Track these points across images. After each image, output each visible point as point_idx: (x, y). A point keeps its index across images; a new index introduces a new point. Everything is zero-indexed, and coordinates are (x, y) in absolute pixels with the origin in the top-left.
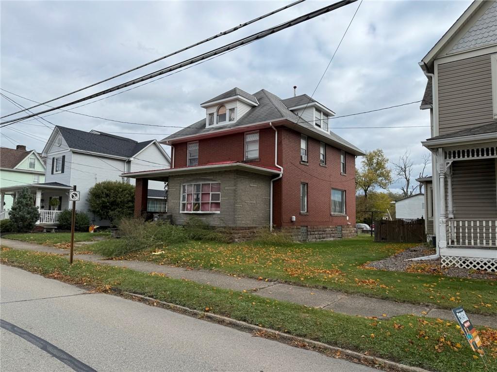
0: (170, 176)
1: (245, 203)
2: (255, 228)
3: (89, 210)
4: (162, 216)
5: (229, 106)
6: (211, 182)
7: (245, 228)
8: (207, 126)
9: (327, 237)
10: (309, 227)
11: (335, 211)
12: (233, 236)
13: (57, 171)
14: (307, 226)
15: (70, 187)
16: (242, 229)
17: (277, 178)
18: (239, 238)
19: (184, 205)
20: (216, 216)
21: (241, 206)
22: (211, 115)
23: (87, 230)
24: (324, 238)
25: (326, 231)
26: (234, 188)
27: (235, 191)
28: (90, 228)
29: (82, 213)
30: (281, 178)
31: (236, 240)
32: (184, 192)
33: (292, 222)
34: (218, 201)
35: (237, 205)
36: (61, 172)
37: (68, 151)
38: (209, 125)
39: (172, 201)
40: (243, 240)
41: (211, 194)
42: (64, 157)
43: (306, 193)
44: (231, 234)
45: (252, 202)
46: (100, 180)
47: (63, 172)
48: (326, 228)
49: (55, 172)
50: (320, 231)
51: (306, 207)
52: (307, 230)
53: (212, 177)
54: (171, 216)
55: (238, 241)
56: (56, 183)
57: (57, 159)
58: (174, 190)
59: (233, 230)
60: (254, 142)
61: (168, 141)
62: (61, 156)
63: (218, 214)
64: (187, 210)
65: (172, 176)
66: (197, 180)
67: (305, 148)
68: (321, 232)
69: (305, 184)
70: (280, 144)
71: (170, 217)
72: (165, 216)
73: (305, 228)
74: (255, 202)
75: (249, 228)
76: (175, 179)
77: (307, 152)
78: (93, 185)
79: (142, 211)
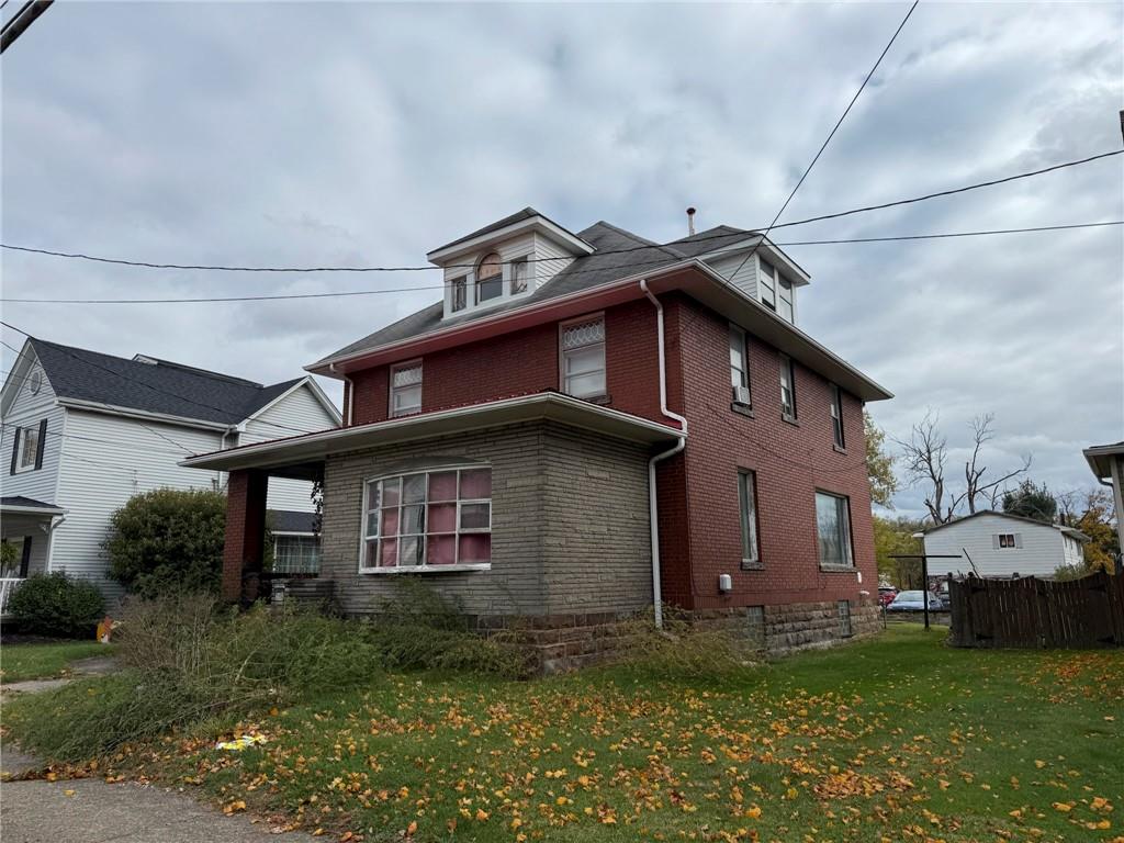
0: (328, 456)
1: (576, 532)
2: (611, 616)
3: (108, 574)
4: (301, 585)
5: (509, 253)
6: (459, 468)
7: (578, 621)
8: (448, 316)
9: (814, 638)
10: (768, 607)
11: (826, 559)
12: (537, 651)
13: (24, 465)
14: (763, 607)
15: (54, 506)
16: (569, 622)
17: (671, 452)
18: (559, 655)
19: (372, 545)
20: (478, 581)
21: (563, 543)
22: (459, 282)
23: (91, 634)
24: (809, 641)
25: (811, 619)
26: (539, 480)
27: (541, 491)
28: (101, 628)
29: (83, 584)
30: (682, 453)
31: (550, 664)
32: (373, 505)
33: (722, 592)
34: (483, 530)
35: (549, 541)
36: (33, 467)
37: (53, 406)
38: (454, 311)
39: (334, 536)
40: (573, 664)
41: (459, 506)
42: (44, 423)
43: (751, 501)
44: (532, 640)
45: (595, 529)
46: (145, 488)
47: (39, 466)
48: (810, 611)
49: (19, 468)
50: (797, 620)
51: (755, 545)
52: (764, 619)
53: (463, 451)
54: (331, 585)
55: (556, 665)
56: (19, 498)
57: (27, 432)
58: (342, 498)
59: (539, 627)
60: (589, 348)
61: (334, 364)
62: (38, 420)
63: (485, 573)
64: (381, 566)
65: (337, 455)
66: (414, 462)
67: (740, 367)
68: (800, 624)
69: (748, 474)
70: (672, 346)
71: (329, 590)
72: (310, 586)
73: (758, 612)
74: (604, 529)
75: (592, 619)
76: (346, 464)
77: (747, 380)
78: (121, 501)
79: (244, 572)
